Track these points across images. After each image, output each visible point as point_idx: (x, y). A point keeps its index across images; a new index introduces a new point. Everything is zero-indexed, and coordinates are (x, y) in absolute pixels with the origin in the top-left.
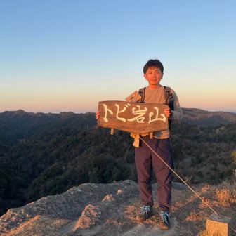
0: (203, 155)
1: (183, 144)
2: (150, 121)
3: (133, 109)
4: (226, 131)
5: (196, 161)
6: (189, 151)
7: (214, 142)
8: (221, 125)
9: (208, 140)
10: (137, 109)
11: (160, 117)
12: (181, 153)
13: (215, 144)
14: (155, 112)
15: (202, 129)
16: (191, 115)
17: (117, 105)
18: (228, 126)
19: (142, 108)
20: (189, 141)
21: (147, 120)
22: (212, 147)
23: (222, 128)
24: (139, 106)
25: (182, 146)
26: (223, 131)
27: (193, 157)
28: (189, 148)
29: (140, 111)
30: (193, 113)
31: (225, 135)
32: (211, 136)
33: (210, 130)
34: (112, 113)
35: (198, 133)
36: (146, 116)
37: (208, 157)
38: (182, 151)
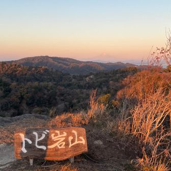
0: (75, 101)
1: (57, 91)
2: (71, 145)
3: (53, 135)
4: (95, 79)
5: (68, 106)
6: (62, 98)
7: (84, 88)
8: (91, 74)
9: (80, 87)
10: (56, 135)
11: (79, 140)
12: (56, 99)
13: (85, 90)
14: (74, 136)
15: (74, 77)
16: (65, 64)
17: (35, 133)
18: (97, 75)
19: (61, 133)
20: (63, 88)
21: (67, 145)
22: (82, 93)
23: (91, 77)
24: (58, 132)
25: (56, 93)
26: (92, 79)
27: (66, 103)
28: (62, 95)
29: (59, 136)
30: (67, 63)
31: (94, 82)
32: (82, 83)
33: (82, 78)
34: (30, 142)
35: (71, 81)
36: (66, 141)
37: (79, 102)
38: (57, 97)
